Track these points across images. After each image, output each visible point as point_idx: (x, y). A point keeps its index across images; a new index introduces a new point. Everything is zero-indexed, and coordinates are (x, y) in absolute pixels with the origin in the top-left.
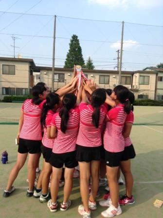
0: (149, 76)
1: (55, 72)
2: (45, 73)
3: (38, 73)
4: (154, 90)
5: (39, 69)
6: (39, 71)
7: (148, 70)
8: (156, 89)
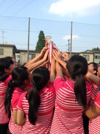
0: (89, 56)
2: (23, 54)
6: (19, 53)
7: (88, 52)
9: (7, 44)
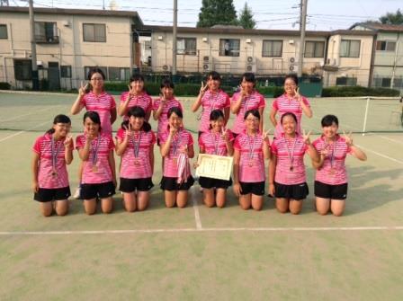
0: (360, 41)
1: (179, 36)
2: (160, 38)
3: (148, 39)
4: (369, 68)
5: (149, 31)
6: (149, 35)
7: (358, 28)
8: (372, 66)
9: (114, 9)
